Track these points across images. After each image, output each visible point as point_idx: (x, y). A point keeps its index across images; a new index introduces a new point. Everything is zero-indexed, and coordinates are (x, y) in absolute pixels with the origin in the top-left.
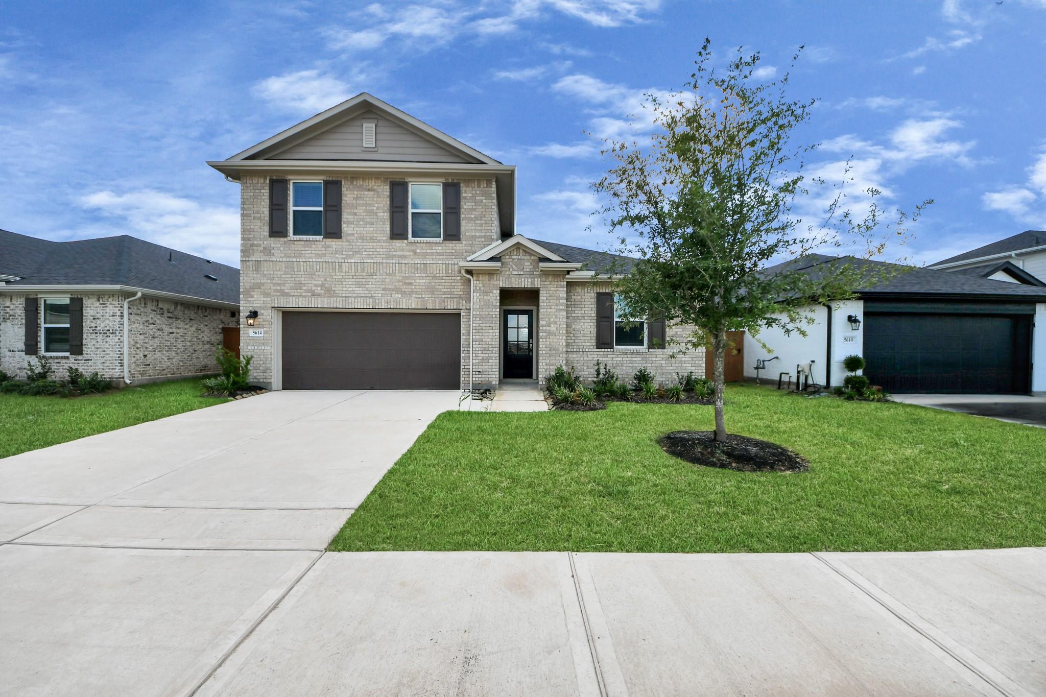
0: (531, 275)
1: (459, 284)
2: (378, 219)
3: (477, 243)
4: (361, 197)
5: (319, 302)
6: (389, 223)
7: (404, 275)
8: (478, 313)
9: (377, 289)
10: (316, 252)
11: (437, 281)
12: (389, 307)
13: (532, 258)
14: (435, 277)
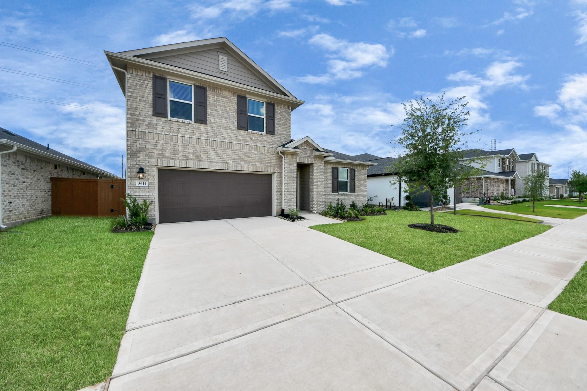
0: (310, 157)
1: (275, 159)
2: (230, 116)
3: (283, 137)
4: (219, 101)
5: (192, 164)
6: (236, 120)
7: (245, 151)
8: (287, 175)
9: (230, 158)
10: (189, 131)
11: (263, 156)
12: (237, 169)
13: (311, 148)
14: (262, 154)
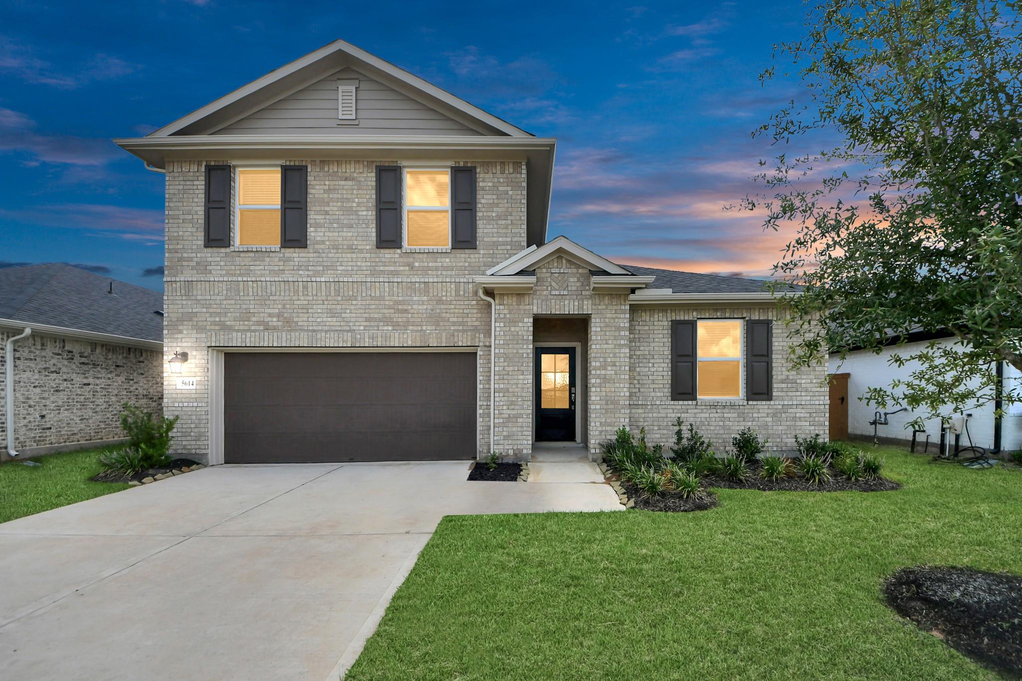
0: (579, 296)
1: (475, 311)
2: (359, 220)
3: (501, 252)
4: (335, 189)
5: (275, 338)
6: (374, 226)
7: (396, 298)
8: (502, 351)
9: (358, 319)
10: (271, 268)
11: (442, 307)
12: (375, 344)
13: (580, 271)
14: (440, 301)
